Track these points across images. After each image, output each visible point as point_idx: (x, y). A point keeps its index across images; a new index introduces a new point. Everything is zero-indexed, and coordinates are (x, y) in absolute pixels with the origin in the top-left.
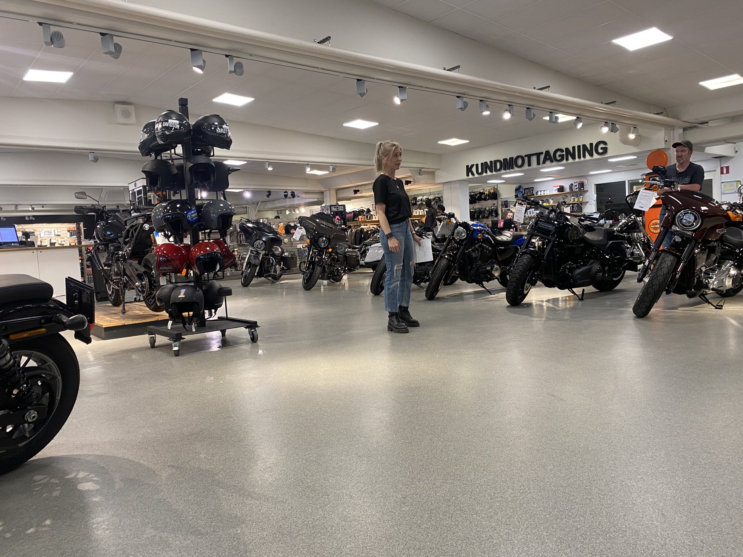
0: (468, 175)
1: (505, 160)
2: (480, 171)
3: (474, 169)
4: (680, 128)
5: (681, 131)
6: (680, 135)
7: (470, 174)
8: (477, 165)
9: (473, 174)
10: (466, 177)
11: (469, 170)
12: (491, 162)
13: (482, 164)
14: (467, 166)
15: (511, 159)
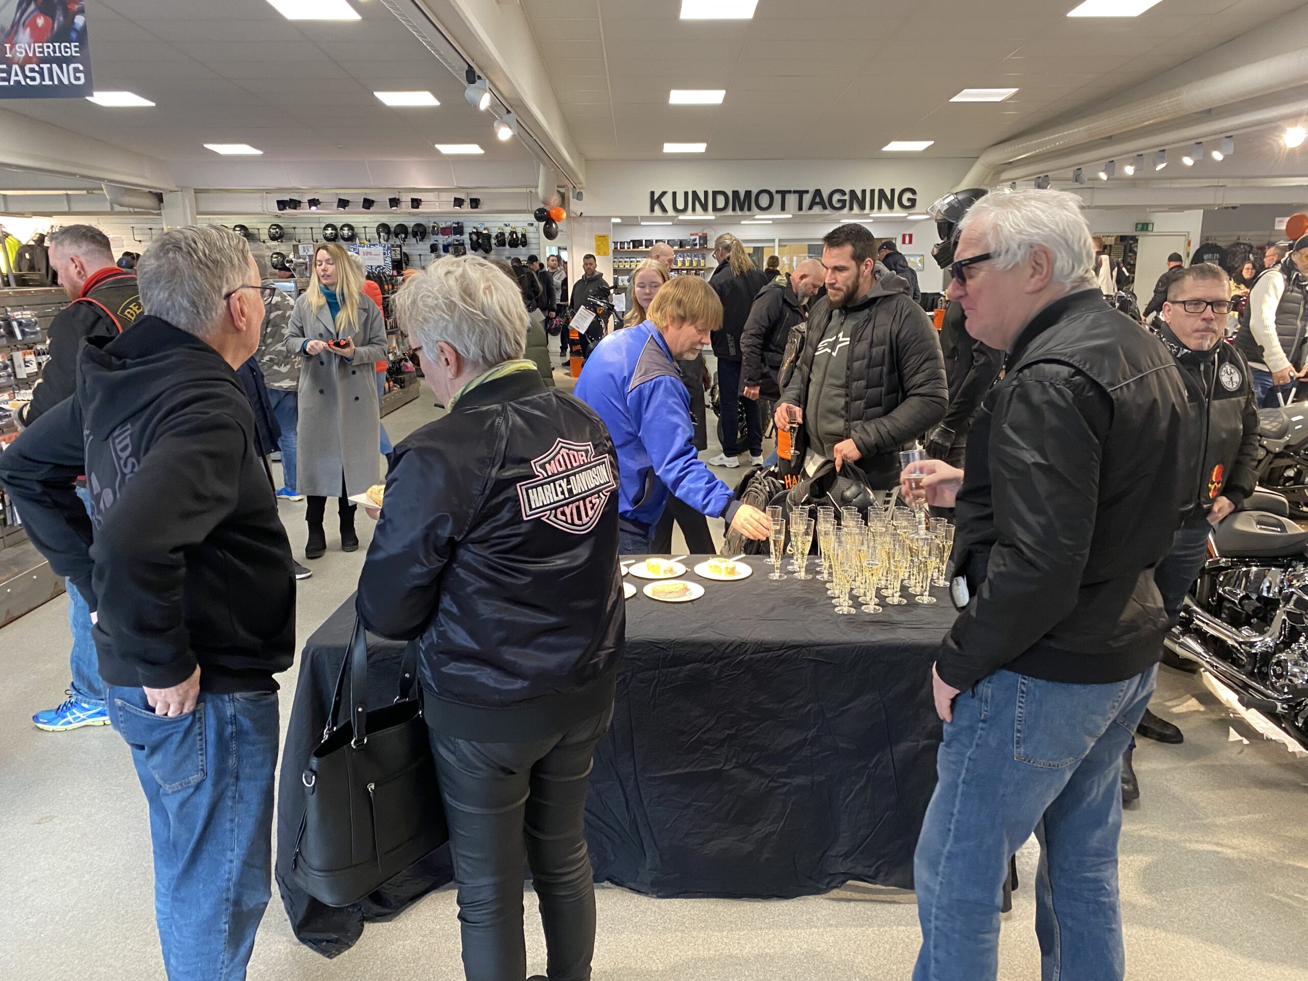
1: (735, 193)
15: (748, 193)
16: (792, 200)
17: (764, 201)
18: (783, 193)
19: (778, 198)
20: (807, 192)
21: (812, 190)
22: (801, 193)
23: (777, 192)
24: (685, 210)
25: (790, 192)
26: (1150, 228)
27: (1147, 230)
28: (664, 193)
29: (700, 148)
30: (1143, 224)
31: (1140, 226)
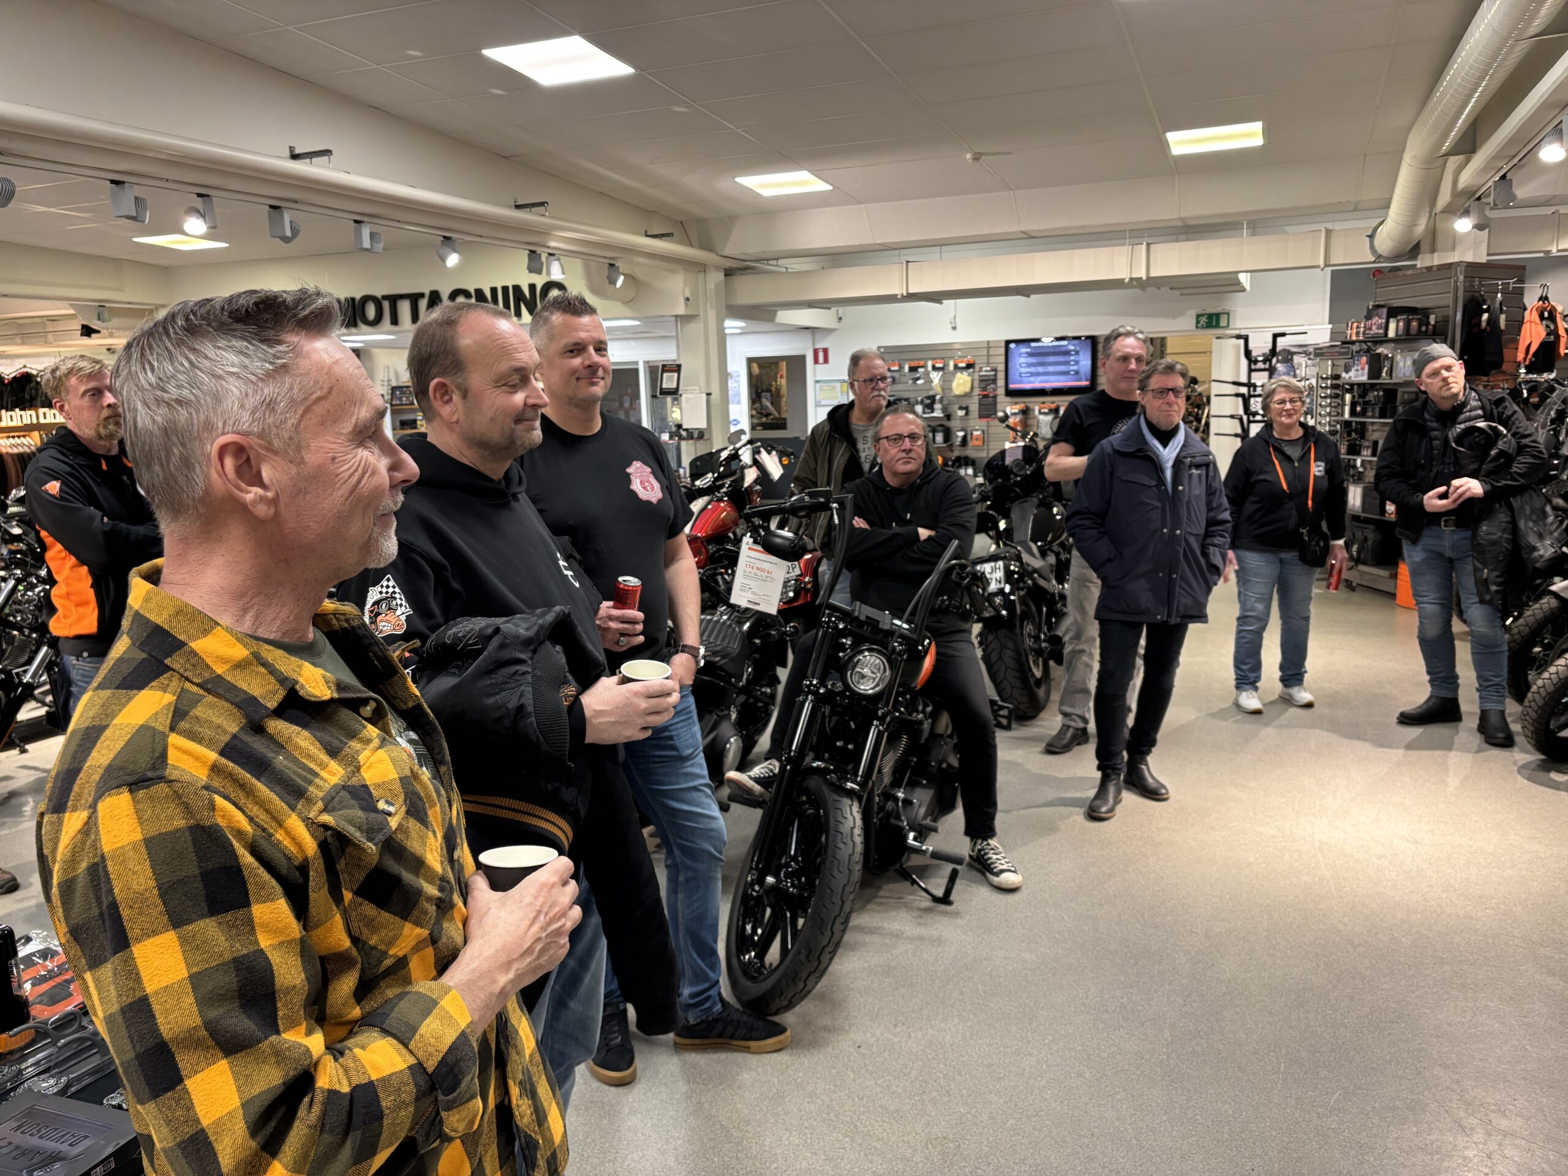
4: (717, 268)
5: (720, 276)
6: (717, 285)
16: (405, 308)
17: (371, 312)
18: (394, 300)
19: (386, 305)
20: (422, 295)
21: (427, 293)
22: (415, 298)
23: (385, 297)
25: (402, 297)
26: (1223, 322)
27: (1217, 326)
30: (1210, 316)
31: (1204, 320)
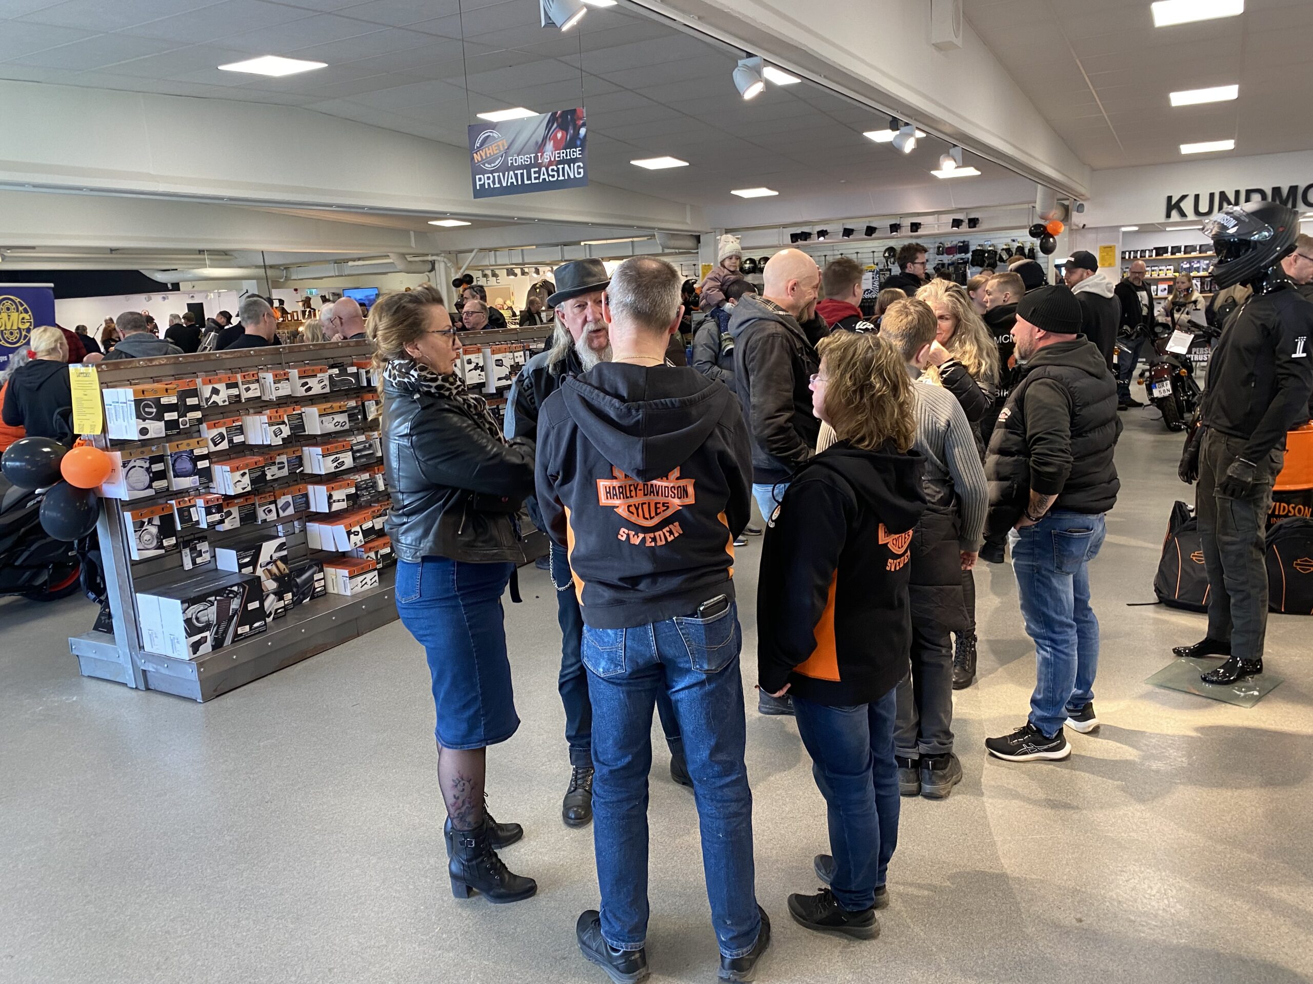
0: (1168, 215)
1: (1276, 191)
2: (1204, 208)
3: (1187, 206)
7: (1174, 214)
8: (1197, 197)
9: (1183, 214)
10: (1161, 218)
11: (1173, 206)
12: (1237, 193)
13: (1212, 195)
14: (1170, 198)
15: (1293, 189)
24: (1210, 211)
28: (1184, 197)
29: (1228, 145)
